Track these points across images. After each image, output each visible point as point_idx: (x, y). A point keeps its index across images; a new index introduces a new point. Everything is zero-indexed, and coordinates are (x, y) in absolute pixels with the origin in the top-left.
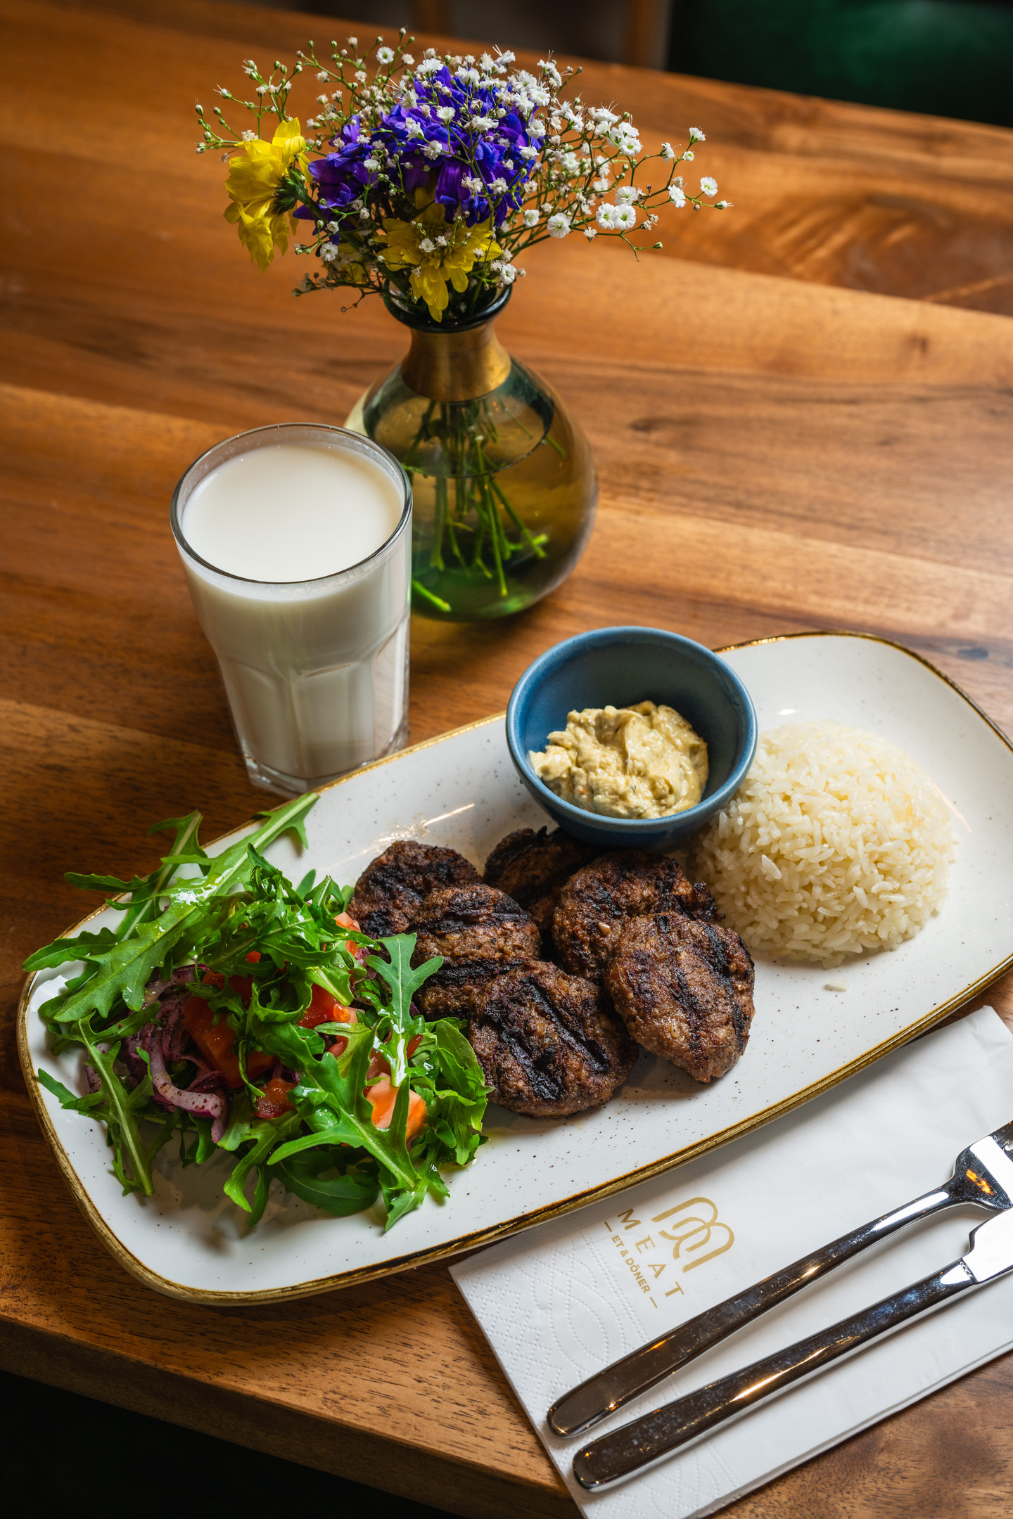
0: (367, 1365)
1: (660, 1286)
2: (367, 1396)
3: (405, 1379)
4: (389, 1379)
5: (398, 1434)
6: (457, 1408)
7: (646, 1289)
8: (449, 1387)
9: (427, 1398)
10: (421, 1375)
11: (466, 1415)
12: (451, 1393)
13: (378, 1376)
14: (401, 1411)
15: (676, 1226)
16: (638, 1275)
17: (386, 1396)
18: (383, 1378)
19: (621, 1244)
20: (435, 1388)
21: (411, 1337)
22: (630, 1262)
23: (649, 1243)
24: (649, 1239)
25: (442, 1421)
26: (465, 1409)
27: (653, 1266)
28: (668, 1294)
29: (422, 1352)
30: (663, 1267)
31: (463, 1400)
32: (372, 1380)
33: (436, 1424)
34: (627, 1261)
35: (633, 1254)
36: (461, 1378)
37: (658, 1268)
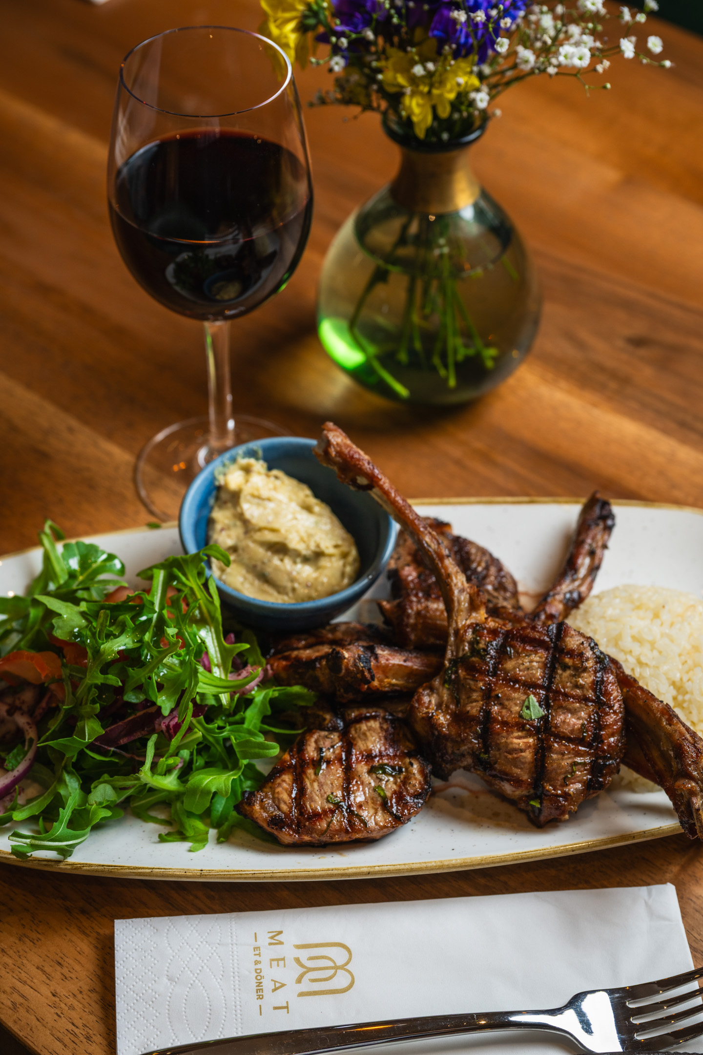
0: (22, 967)
1: (272, 999)
2: (9, 990)
3: (45, 990)
4: (32, 984)
5: (15, 1028)
6: (71, 1027)
7: (260, 997)
8: (74, 1009)
9: (53, 1010)
10: (58, 991)
11: (75, 1035)
12: (73, 1014)
13: (25, 979)
14: (28, 1011)
15: (311, 958)
16: (259, 984)
17: (23, 996)
18: (29, 982)
19: (259, 955)
20: (63, 1005)
21: (67, 960)
22: (258, 972)
23: (281, 963)
24: (283, 959)
25: (54, 1032)
26: (76, 1030)
27: (275, 982)
28: (275, 1008)
29: (68, 975)
30: (283, 985)
31: (79, 1023)
32: (20, 980)
33: (48, 1032)
34: (256, 970)
35: (264, 966)
36: (87, 1006)
37: (278, 985)
